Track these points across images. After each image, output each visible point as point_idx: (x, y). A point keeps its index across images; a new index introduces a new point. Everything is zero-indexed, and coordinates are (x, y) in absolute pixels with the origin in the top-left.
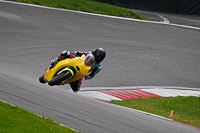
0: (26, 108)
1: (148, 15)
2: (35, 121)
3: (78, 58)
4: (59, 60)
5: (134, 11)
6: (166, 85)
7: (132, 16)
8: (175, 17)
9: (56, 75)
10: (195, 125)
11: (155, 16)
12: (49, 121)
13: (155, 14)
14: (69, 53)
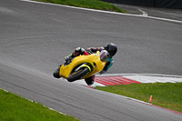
0: (18, 94)
1: (131, 9)
2: (27, 106)
3: (94, 54)
4: (73, 57)
5: (116, 5)
6: (145, 72)
7: (114, 9)
8: (153, 10)
9: (73, 71)
10: (172, 108)
11: (135, 10)
12: (39, 106)
13: (135, 7)
14: (83, 50)
